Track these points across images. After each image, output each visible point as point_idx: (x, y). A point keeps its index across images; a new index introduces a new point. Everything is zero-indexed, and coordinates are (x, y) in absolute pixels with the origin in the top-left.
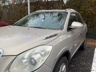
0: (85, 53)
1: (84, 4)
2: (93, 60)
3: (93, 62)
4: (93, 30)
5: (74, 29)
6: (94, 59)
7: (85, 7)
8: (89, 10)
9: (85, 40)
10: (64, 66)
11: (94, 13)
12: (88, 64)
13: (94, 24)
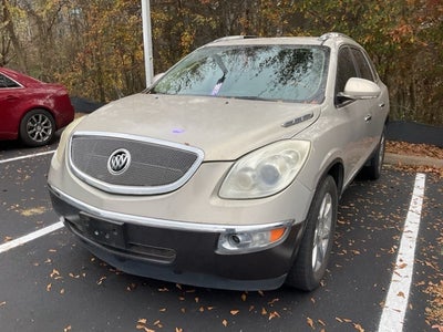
0: (382, 187)
1: (377, 8)
2: (407, 207)
3: (409, 213)
4: (412, 108)
5: (354, 100)
6: (412, 203)
7: (378, 18)
8: (397, 32)
9: (379, 145)
10: (329, 205)
11: (412, 40)
12: (391, 218)
13: (415, 86)
